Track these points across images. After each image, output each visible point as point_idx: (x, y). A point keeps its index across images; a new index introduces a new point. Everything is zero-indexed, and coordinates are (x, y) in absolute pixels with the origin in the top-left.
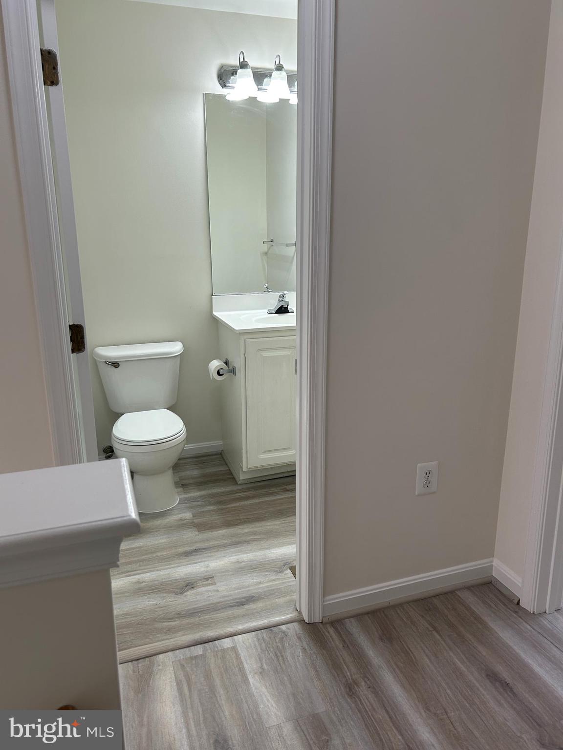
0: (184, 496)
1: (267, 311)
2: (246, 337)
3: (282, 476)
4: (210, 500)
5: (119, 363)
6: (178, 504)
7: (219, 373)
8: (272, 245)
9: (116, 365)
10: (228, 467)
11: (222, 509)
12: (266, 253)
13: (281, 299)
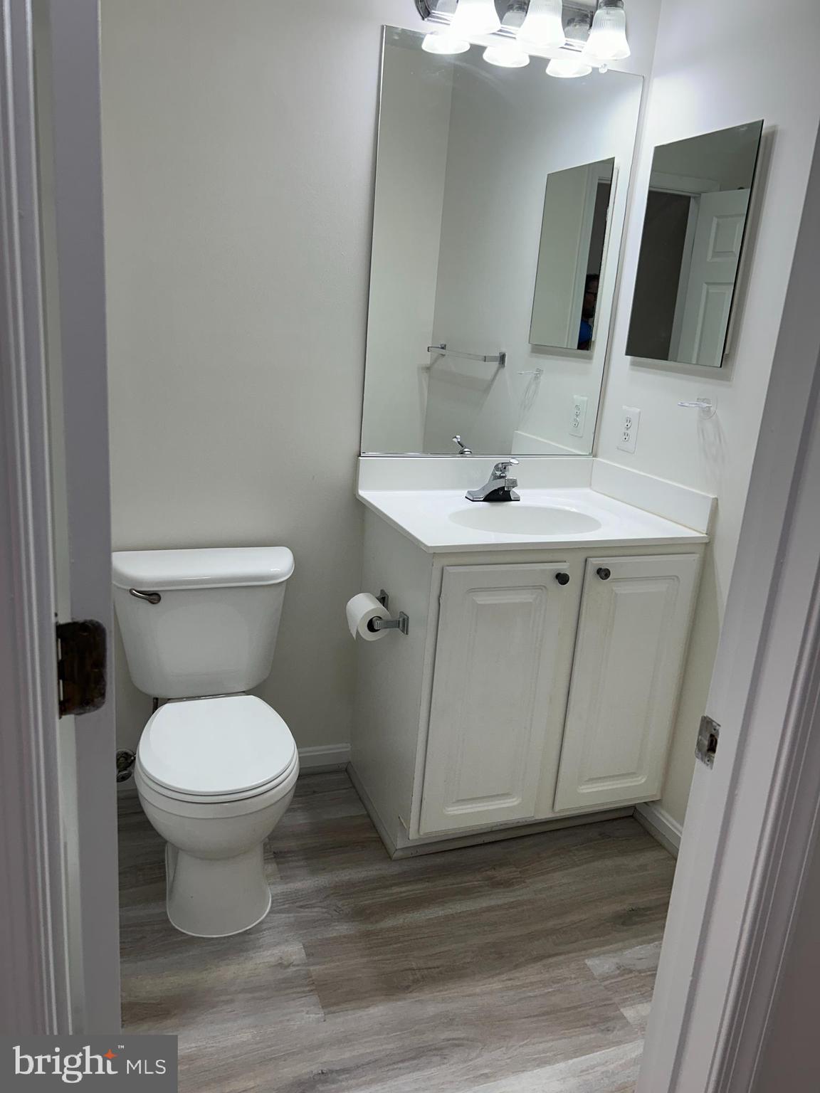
0: (281, 888)
1: (465, 493)
2: (445, 561)
3: (479, 841)
4: (340, 904)
5: (161, 594)
6: (270, 912)
7: (371, 626)
8: (443, 355)
9: (153, 597)
10: (366, 810)
11: (367, 934)
12: (428, 369)
13: (498, 473)
